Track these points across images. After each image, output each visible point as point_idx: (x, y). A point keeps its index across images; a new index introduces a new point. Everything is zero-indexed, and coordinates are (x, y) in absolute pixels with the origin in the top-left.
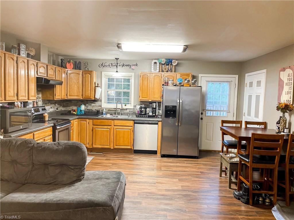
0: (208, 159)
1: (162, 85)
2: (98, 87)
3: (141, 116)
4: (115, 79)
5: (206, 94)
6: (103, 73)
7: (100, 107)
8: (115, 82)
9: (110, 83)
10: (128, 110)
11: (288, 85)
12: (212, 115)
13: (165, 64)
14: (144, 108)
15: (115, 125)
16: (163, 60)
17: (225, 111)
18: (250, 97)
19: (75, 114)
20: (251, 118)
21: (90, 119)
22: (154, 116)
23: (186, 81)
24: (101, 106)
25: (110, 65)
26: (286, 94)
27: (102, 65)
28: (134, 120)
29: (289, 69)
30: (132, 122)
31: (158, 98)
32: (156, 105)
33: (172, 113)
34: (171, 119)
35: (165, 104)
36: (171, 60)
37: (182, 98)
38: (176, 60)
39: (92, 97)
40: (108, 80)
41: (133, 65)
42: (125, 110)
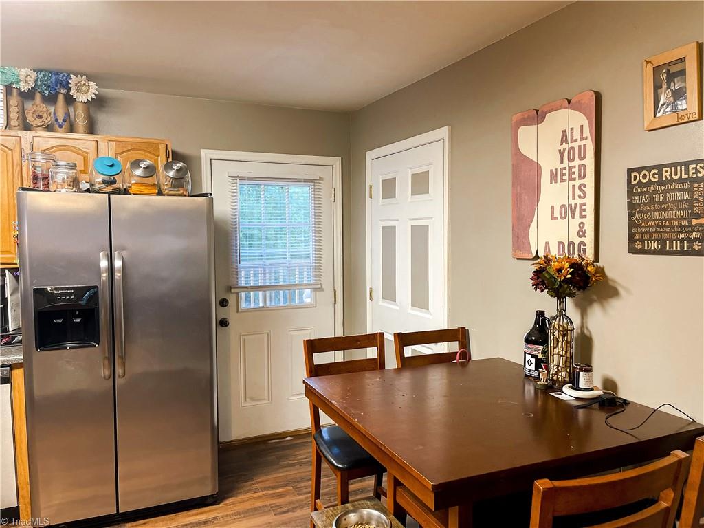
0: (256, 490)
5: (235, 227)
11: (566, 177)
12: (261, 304)
13: (38, 96)
16: (23, 72)
17: (306, 285)
18: (389, 234)
20: (397, 308)
23: (139, 172)
26: (554, 218)
29: (563, 113)
33: (78, 320)
34: (72, 350)
35: (32, 284)
36: (62, 75)
37: (124, 249)
38: (89, 79)
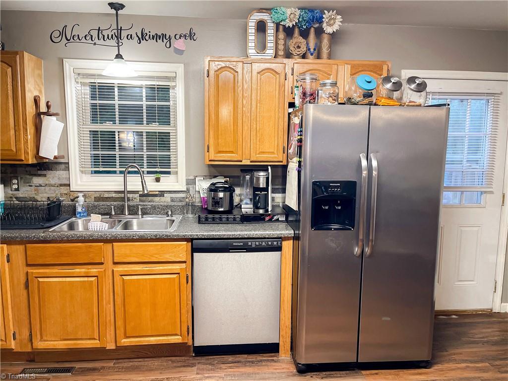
1: (287, 105)
2: (47, 114)
3: (213, 219)
4: (116, 89)
6: (68, 65)
7: (64, 190)
8: (116, 98)
9: (98, 102)
10: (167, 198)
13: (296, 31)
14: (225, 190)
15: (115, 261)
16: (289, 11)
22: (262, 215)
23: (389, 86)
24: (69, 185)
25: (94, 34)
27: (62, 33)
28: (190, 240)
30: (185, 246)
31: (273, 153)
32: (268, 179)
33: (340, 208)
34: (335, 231)
35: (311, 177)
36: (316, 11)
37: (377, 152)
38: (338, 14)
39: (26, 153)
40: (87, 90)
41: (178, 37)
42: (155, 196)
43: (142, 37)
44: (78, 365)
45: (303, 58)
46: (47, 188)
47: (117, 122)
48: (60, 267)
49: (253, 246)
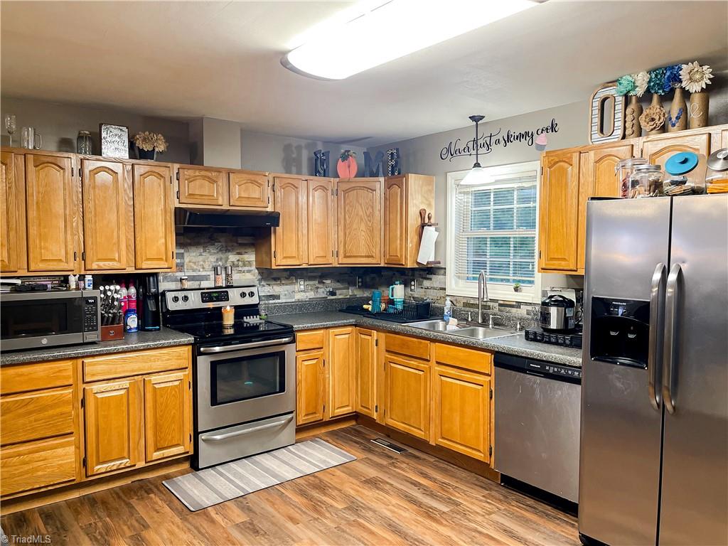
2: (428, 224)
3: (543, 337)
6: (451, 178)
7: (441, 293)
8: (492, 203)
9: (478, 208)
10: (522, 310)
13: (655, 98)
15: (437, 360)
16: (640, 77)
19: (370, 309)
21: (382, 332)
24: (445, 289)
25: (471, 145)
27: (449, 150)
28: (495, 352)
30: (489, 357)
34: (623, 367)
35: (591, 292)
37: (683, 262)
39: (406, 258)
40: (470, 198)
41: (539, 132)
42: (512, 306)
43: (508, 139)
44: (411, 450)
45: (664, 132)
46: (432, 290)
47: (492, 228)
48: (403, 357)
49: (551, 371)
